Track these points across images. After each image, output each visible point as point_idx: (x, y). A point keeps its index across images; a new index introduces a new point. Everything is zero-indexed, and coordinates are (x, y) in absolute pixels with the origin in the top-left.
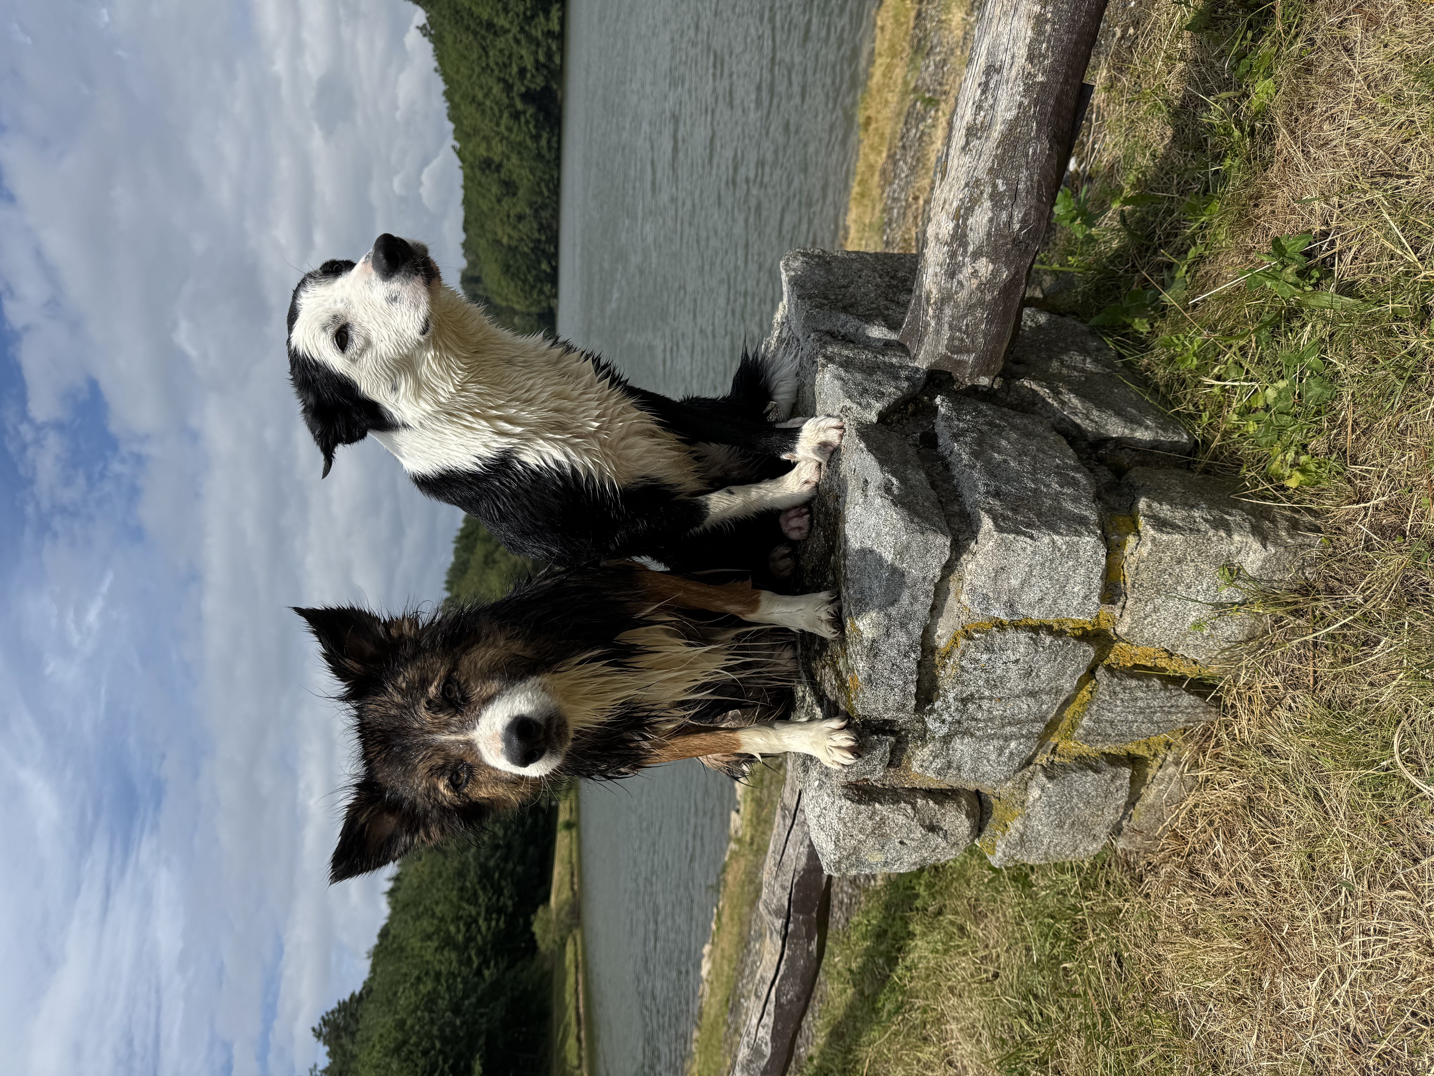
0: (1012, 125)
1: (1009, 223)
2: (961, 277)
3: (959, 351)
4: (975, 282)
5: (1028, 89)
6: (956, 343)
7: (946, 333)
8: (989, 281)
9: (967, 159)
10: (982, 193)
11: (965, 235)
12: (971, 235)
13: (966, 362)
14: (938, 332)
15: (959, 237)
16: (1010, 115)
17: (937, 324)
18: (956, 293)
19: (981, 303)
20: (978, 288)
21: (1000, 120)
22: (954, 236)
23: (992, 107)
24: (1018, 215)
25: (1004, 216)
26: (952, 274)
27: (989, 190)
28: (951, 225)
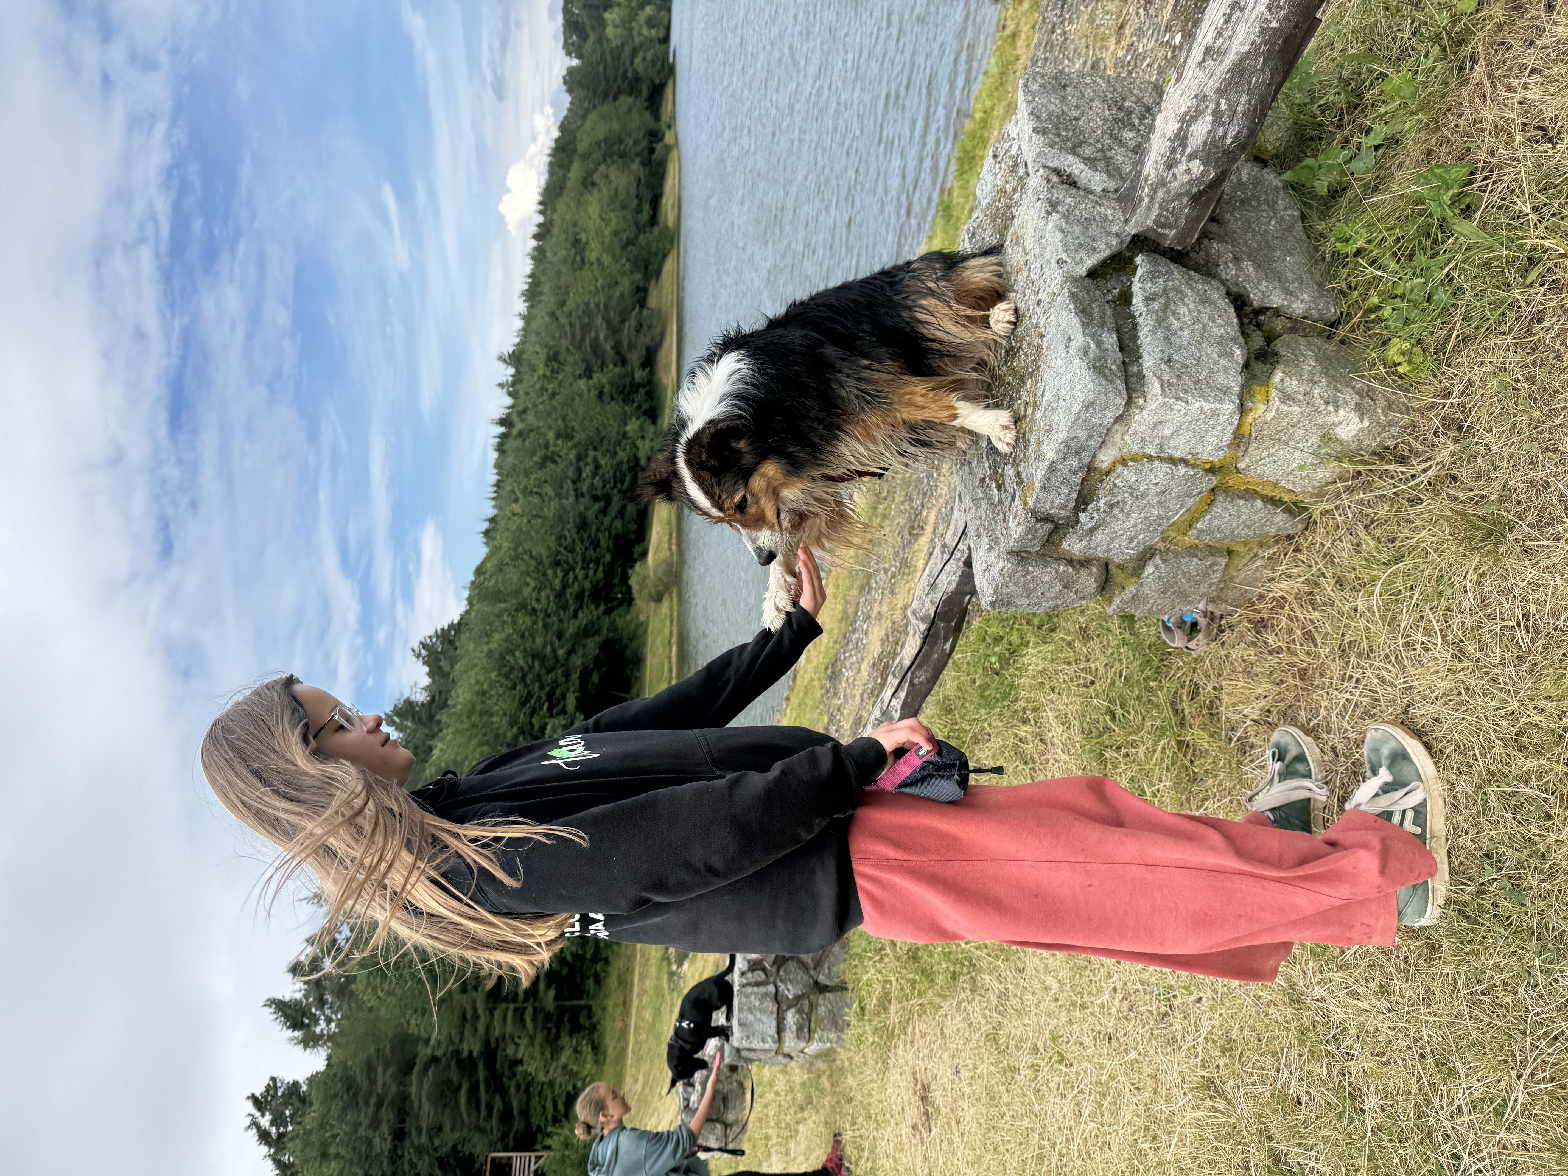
0: (1243, 58)
1: (1224, 137)
2: (1176, 171)
3: (1163, 226)
4: (1186, 178)
5: (1263, 31)
6: (1163, 220)
7: (1155, 211)
8: (1198, 179)
9: (1201, 74)
10: (1207, 107)
11: (1186, 139)
12: (1190, 140)
13: (1167, 235)
14: (1149, 208)
15: (1181, 138)
16: (1244, 49)
17: (1150, 202)
18: (1170, 182)
19: (1188, 192)
20: (1188, 182)
21: (1234, 51)
22: (1177, 135)
23: (1230, 37)
24: (1232, 133)
25: (1221, 131)
26: (1170, 166)
27: (1212, 106)
28: (1177, 126)
